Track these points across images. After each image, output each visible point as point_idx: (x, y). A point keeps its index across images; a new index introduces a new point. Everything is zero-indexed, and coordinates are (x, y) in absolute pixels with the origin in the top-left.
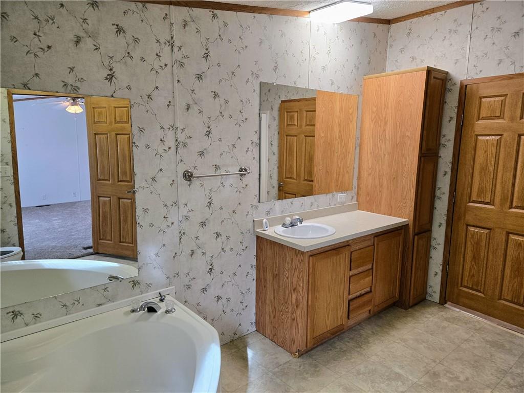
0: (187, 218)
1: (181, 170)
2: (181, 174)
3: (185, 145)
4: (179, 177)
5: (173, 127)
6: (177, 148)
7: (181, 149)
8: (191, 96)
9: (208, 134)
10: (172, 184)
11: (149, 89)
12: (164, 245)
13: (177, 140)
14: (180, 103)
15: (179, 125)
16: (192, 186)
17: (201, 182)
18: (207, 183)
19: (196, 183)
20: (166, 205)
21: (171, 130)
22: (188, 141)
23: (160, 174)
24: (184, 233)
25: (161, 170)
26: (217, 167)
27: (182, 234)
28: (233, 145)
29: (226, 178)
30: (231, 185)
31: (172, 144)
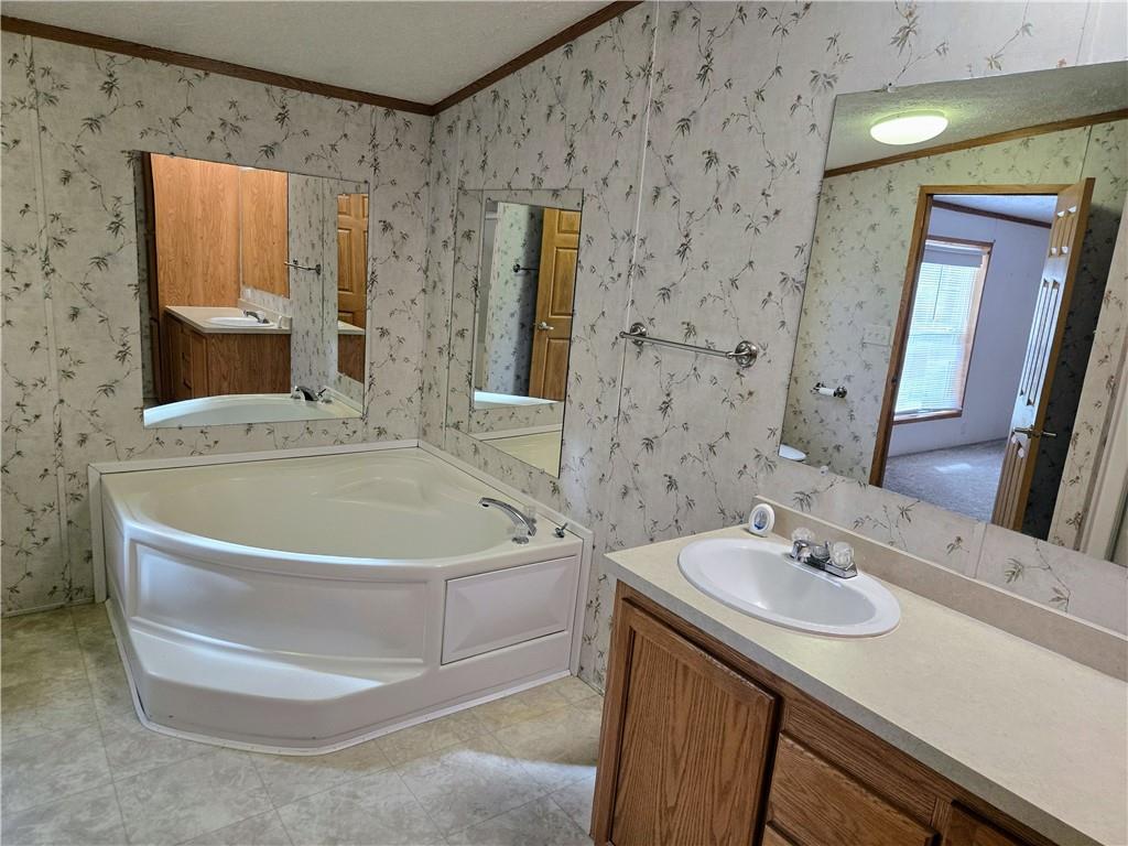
0: (626, 418)
1: (630, 319)
2: (627, 326)
3: (641, 272)
6: (629, 277)
7: (634, 277)
8: (665, 168)
9: (683, 250)
10: (613, 344)
12: (591, 449)
13: (631, 261)
14: (645, 186)
15: (638, 230)
17: (657, 354)
18: (667, 360)
19: (649, 355)
20: (601, 379)
21: (626, 240)
22: (647, 264)
23: (602, 320)
25: (603, 313)
26: (690, 329)
27: (614, 444)
28: (733, 282)
29: (705, 359)
30: (714, 380)
31: (624, 268)
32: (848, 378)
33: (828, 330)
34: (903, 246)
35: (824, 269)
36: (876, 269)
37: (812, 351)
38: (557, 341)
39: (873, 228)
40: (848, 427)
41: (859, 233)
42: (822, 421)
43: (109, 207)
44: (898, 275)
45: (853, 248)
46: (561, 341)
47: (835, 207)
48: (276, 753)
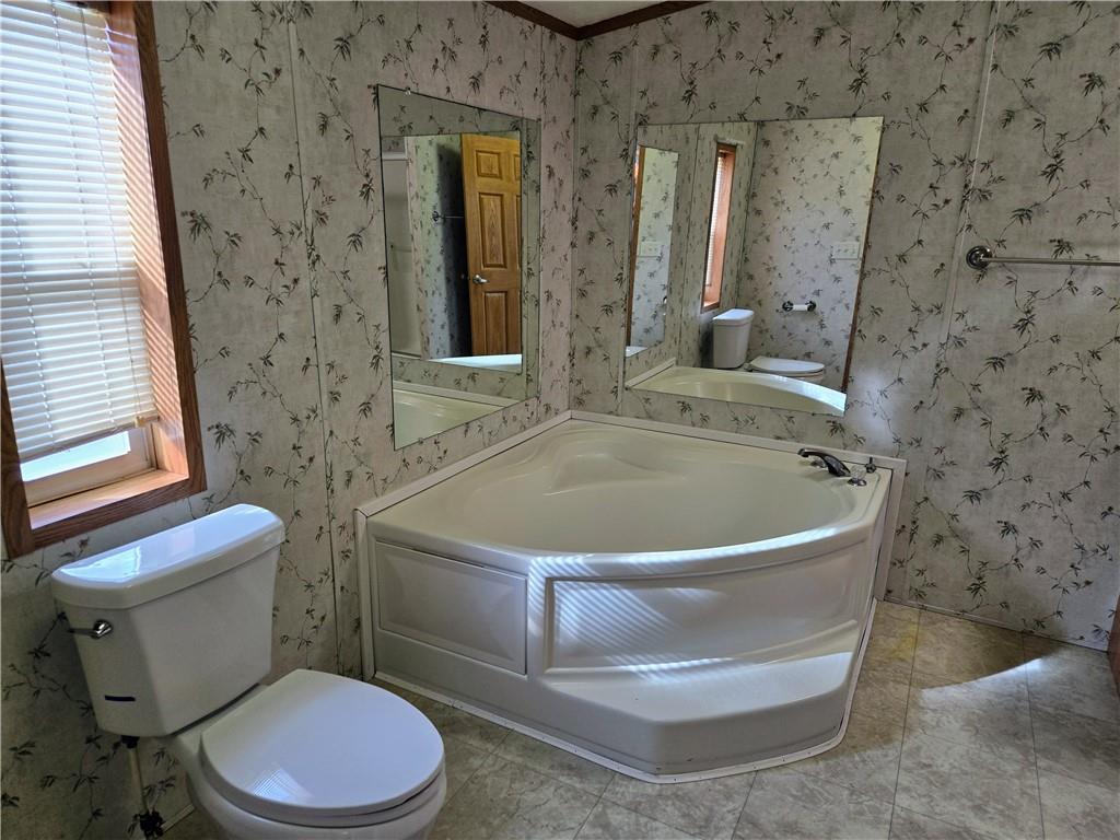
0: (960, 343)
1: (965, 244)
2: (962, 251)
3: (984, 196)
4: (956, 259)
5: (964, 161)
6: (963, 202)
7: (973, 202)
8: (1021, 92)
9: (1052, 171)
10: (938, 271)
11: (921, 94)
12: (900, 380)
13: (966, 186)
14: (990, 109)
15: (978, 155)
16: (982, 281)
17: (1010, 274)
18: (1027, 279)
19: (997, 276)
20: (917, 309)
21: (958, 165)
22: (993, 188)
23: (917, 250)
24: (947, 370)
25: (920, 242)
26: (1062, 245)
27: (941, 370)
29: (1085, 273)
30: (1098, 291)
31: (955, 194)
32: (817, 293)
33: (793, 252)
34: (868, 170)
35: (786, 198)
36: (841, 193)
37: (776, 274)
38: (493, 295)
39: (836, 156)
40: (819, 335)
41: (822, 162)
42: (790, 334)
43: (361, 165)
44: (864, 197)
45: (815, 176)
46: (496, 295)
47: (794, 138)
48: (808, 756)
